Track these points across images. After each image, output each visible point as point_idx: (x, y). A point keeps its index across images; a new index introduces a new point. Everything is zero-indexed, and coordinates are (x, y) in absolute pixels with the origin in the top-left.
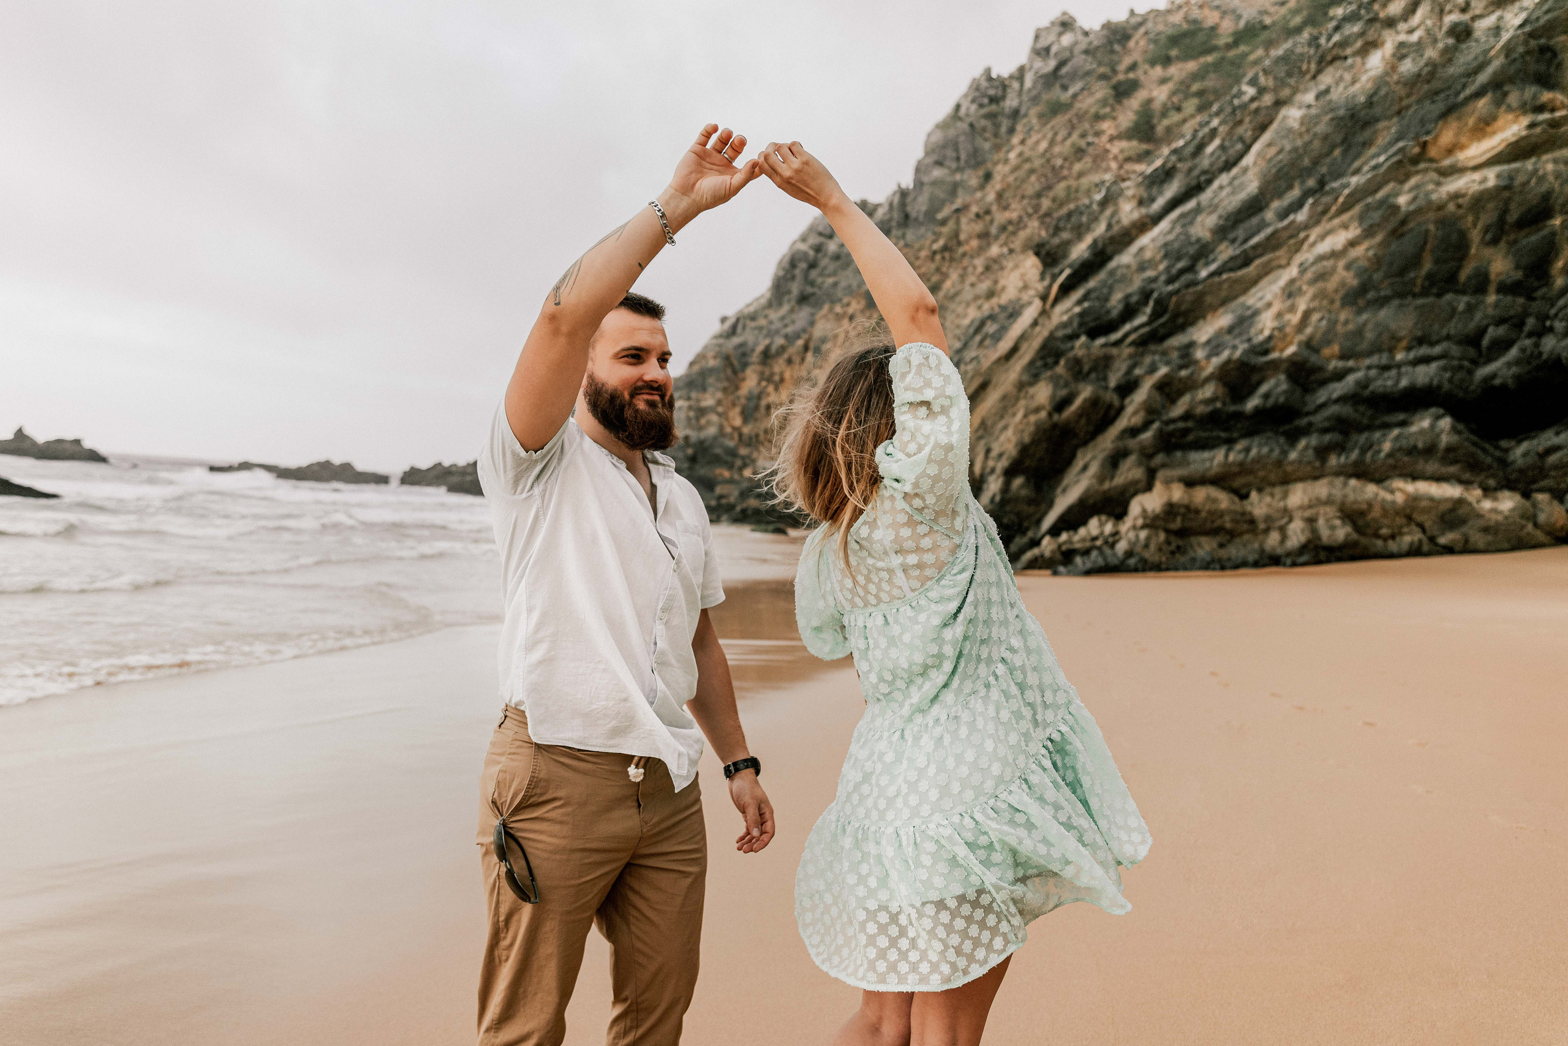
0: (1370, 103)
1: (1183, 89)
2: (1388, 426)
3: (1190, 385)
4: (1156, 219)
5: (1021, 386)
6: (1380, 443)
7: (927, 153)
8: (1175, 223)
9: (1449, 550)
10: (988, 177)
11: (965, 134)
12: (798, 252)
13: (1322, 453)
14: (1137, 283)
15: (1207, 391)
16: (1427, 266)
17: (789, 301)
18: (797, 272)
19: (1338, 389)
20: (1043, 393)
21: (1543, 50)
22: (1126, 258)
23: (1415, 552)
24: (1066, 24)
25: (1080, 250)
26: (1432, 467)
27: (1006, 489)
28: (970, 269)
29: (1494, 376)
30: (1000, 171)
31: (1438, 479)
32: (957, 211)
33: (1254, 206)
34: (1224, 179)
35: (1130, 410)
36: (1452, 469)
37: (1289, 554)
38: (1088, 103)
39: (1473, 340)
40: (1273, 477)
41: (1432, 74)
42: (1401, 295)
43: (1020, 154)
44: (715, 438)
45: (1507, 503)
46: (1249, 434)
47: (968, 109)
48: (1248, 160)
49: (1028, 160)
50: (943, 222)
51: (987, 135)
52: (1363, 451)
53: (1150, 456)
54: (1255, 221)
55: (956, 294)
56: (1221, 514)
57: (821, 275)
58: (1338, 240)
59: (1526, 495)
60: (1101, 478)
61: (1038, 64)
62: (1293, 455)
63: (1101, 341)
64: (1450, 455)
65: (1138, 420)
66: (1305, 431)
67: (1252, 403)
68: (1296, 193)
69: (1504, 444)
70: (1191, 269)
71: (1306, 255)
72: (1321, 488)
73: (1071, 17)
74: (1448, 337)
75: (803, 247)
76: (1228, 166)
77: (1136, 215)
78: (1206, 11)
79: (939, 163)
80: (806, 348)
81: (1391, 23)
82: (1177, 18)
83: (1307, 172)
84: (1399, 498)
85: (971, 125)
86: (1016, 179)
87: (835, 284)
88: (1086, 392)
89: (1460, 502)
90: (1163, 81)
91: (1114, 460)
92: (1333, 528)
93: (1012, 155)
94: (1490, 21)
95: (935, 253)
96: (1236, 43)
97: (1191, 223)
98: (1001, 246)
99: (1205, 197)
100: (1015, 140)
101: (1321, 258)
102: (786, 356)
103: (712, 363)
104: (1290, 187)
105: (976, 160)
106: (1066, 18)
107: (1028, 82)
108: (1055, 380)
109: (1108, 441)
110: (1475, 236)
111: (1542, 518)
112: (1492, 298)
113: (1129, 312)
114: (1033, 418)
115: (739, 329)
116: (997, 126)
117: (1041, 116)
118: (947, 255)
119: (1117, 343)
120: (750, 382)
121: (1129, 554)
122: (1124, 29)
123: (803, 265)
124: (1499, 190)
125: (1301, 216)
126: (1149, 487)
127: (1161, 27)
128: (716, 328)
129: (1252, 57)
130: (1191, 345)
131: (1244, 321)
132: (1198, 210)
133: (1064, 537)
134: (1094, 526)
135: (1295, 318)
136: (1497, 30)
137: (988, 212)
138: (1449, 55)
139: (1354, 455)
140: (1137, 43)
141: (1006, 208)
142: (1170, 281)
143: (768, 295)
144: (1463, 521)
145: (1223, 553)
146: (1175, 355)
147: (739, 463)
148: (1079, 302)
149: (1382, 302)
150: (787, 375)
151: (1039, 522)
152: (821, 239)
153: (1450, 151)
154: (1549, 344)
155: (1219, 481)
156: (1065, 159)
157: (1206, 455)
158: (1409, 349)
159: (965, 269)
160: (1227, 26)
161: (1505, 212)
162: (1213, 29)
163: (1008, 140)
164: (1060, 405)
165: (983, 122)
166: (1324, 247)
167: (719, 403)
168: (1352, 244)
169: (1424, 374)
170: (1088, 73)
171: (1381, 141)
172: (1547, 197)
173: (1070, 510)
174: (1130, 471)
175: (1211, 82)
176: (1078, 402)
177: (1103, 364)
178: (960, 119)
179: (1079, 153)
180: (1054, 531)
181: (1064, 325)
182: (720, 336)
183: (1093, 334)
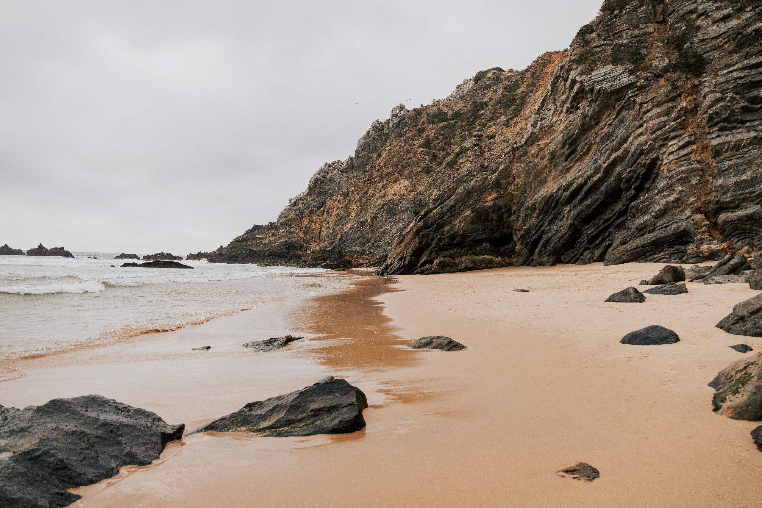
0: (472, 190)
1: (438, 132)
2: (479, 245)
3: (444, 239)
4: (436, 207)
5: (412, 239)
6: (477, 248)
7: (359, 147)
8: (440, 208)
9: (490, 268)
10: (379, 155)
11: (371, 141)
12: (317, 177)
13: (467, 251)
14: (433, 219)
15: (447, 240)
16: (483, 218)
17: (315, 194)
18: (317, 184)
19: (470, 239)
20: (417, 241)
21: (498, 183)
22: (431, 214)
23: (484, 268)
24: (402, 108)
25: (422, 212)
26: (487, 253)
27: (411, 259)
28: (377, 187)
29: (496, 236)
30: (384, 154)
31: (488, 255)
32: (371, 167)
33: (454, 206)
34: (448, 201)
35: (433, 244)
36: (490, 253)
37: (462, 269)
38: (410, 134)
39: (492, 230)
40: (459, 255)
41: (481, 185)
42: (479, 222)
43: (390, 149)
44: (296, 241)
45: (500, 259)
46: (455, 248)
47: (372, 133)
48: (452, 198)
49: (393, 152)
50: (367, 171)
51: (378, 141)
52: (475, 250)
53: (437, 252)
54: (454, 209)
55: (373, 195)
56: (450, 262)
57: (325, 185)
58: (468, 213)
59: (503, 257)
60: (429, 257)
61: (393, 120)
62: (462, 251)
63: (427, 230)
64: (489, 250)
65: (435, 246)
66: (464, 247)
67: (455, 242)
68: (460, 204)
69: (499, 248)
70: (443, 217)
71: (462, 216)
72: (467, 257)
73: (403, 105)
74: (488, 229)
75: (319, 176)
76: (449, 198)
77: (433, 206)
78: (444, 107)
79: (363, 150)
80: (324, 211)
81: (474, 176)
82: (435, 109)
83: (463, 200)
84: (481, 258)
85: (373, 138)
86: (389, 158)
87: (330, 188)
88: (425, 240)
89: (491, 259)
90: (433, 129)
91: (431, 253)
92: (470, 264)
93: (387, 149)
94: (490, 177)
95: (365, 181)
96: (453, 119)
97: (443, 208)
98: (387, 180)
99: (445, 204)
100: (388, 144)
101: (465, 216)
102: (317, 214)
103: (293, 216)
104: (459, 203)
105: (376, 150)
106: (401, 106)
107: (391, 126)
108: (419, 238)
109: (429, 249)
110: (490, 212)
111: (506, 261)
112: (494, 223)
113: (432, 225)
114: (415, 246)
115: (297, 204)
116: (382, 138)
117: (396, 137)
118: (369, 182)
119: (430, 231)
120: (306, 222)
121: (434, 270)
122: (420, 111)
123: (319, 182)
124: (493, 205)
125: (462, 209)
126: (437, 258)
127: (431, 111)
128: (288, 203)
129: (458, 124)
130: (444, 231)
131: (453, 227)
132: (444, 206)
133: (422, 268)
134: (427, 266)
135: (462, 227)
136: (491, 178)
137: (381, 169)
138: (484, 182)
139: (473, 251)
140: (424, 115)
141: (387, 168)
142: (439, 219)
143: (307, 192)
144: (492, 262)
145: (451, 270)
146: (441, 233)
147: (305, 249)
148: (422, 223)
149: (476, 224)
150: (318, 220)
151: (417, 265)
152: (325, 174)
153: (485, 198)
154: (504, 230)
155: (449, 256)
156: (405, 153)
157: (447, 252)
158: (481, 231)
159: (375, 187)
160: (450, 112)
161: (495, 208)
162: (446, 113)
163: (386, 143)
164: (420, 243)
165: (377, 137)
166: (466, 214)
167: (296, 229)
168: (470, 214)
169: (484, 236)
170: (410, 124)
171: (474, 196)
172: (501, 206)
173: (423, 263)
174: (434, 255)
175: (447, 131)
176: (424, 242)
177: (428, 235)
178: (370, 136)
179: (408, 151)
180: (420, 267)
181: (420, 227)
182: (290, 206)
183: (426, 229)
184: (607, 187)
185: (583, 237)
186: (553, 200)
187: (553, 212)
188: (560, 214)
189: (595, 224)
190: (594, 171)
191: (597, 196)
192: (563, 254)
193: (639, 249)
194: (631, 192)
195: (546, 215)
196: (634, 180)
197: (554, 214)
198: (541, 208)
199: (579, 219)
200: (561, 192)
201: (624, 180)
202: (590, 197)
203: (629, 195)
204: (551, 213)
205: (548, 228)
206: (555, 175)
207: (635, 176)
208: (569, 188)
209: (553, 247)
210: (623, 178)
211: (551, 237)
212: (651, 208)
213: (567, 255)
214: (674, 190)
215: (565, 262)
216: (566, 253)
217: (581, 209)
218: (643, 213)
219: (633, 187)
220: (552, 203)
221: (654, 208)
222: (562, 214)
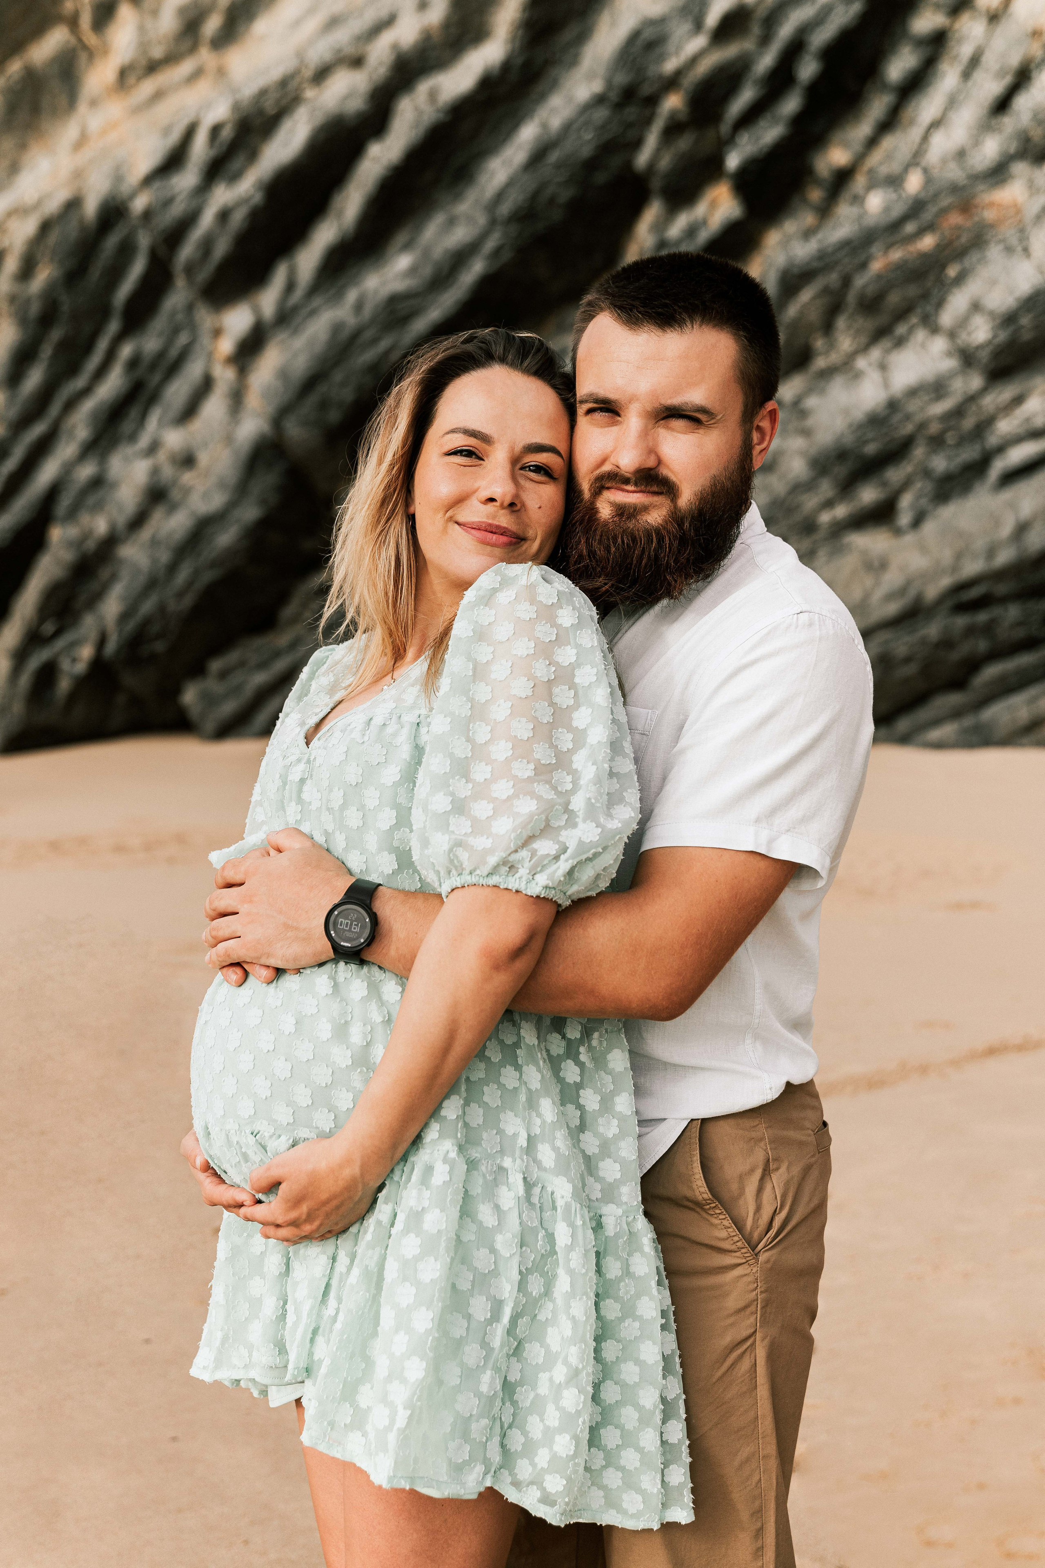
184: (538, 156)
186: (126, 250)
188: (174, 367)
190: (447, 25)
191: (460, 235)
192: (198, 670)
193: (933, 630)
194: (700, 209)
195: (72, 369)
196: (746, 96)
197: (133, 363)
198: (35, 309)
199: (324, 405)
200: (187, 181)
201: (673, 102)
202: (401, 238)
203: (691, 232)
206: (143, 45)
207: (766, 61)
208: (253, 156)
209: (124, 617)
210: (672, 83)
211: (110, 542)
212: (960, 279)
213: (223, 675)
215: (210, 725)
216: (216, 665)
217: (337, 328)
218: (880, 334)
219: (733, 161)
220: (116, 273)
221: (993, 282)
222: (194, 371)
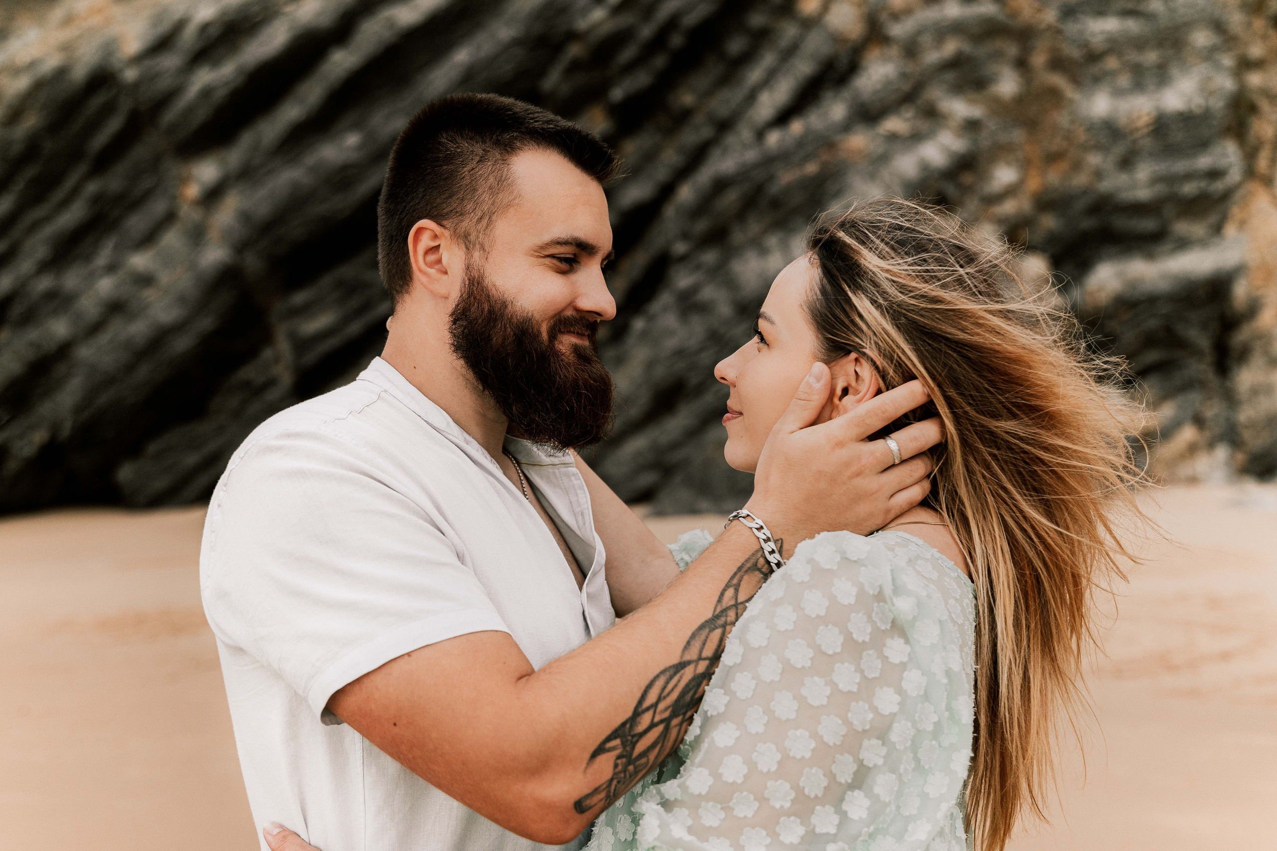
185: (267, 354)
186: (108, 109)
187: (92, 188)
188: (138, 205)
189: (349, 289)
197: (98, 199)
200: (170, 62)
201: (575, 50)
204: (75, 192)
205: (44, 283)
208: (235, 49)
212: (835, 194)
213: (158, 456)
214: (932, 114)
216: (152, 448)
217: (294, 186)
219: (617, 93)
220: (95, 125)
222: (158, 207)
